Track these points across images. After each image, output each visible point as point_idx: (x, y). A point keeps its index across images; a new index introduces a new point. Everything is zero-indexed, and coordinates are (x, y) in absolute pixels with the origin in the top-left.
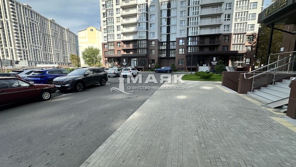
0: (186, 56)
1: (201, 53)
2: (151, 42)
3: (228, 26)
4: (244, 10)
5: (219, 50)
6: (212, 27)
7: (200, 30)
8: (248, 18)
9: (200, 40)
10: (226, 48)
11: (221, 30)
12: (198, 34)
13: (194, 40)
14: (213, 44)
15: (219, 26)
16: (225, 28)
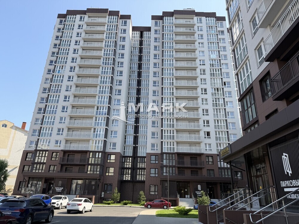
0: (161, 181)
1: (181, 178)
2: (109, 156)
3: (210, 145)
4: (223, 130)
5: (203, 174)
6: (191, 144)
7: (177, 146)
8: (230, 138)
9: (178, 159)
10: (212, 172)
11: (202, 149)
12: (175, 151)
13: (171, 158)
14: (195, 166)
15: (199, 143)
16: (206, 147)
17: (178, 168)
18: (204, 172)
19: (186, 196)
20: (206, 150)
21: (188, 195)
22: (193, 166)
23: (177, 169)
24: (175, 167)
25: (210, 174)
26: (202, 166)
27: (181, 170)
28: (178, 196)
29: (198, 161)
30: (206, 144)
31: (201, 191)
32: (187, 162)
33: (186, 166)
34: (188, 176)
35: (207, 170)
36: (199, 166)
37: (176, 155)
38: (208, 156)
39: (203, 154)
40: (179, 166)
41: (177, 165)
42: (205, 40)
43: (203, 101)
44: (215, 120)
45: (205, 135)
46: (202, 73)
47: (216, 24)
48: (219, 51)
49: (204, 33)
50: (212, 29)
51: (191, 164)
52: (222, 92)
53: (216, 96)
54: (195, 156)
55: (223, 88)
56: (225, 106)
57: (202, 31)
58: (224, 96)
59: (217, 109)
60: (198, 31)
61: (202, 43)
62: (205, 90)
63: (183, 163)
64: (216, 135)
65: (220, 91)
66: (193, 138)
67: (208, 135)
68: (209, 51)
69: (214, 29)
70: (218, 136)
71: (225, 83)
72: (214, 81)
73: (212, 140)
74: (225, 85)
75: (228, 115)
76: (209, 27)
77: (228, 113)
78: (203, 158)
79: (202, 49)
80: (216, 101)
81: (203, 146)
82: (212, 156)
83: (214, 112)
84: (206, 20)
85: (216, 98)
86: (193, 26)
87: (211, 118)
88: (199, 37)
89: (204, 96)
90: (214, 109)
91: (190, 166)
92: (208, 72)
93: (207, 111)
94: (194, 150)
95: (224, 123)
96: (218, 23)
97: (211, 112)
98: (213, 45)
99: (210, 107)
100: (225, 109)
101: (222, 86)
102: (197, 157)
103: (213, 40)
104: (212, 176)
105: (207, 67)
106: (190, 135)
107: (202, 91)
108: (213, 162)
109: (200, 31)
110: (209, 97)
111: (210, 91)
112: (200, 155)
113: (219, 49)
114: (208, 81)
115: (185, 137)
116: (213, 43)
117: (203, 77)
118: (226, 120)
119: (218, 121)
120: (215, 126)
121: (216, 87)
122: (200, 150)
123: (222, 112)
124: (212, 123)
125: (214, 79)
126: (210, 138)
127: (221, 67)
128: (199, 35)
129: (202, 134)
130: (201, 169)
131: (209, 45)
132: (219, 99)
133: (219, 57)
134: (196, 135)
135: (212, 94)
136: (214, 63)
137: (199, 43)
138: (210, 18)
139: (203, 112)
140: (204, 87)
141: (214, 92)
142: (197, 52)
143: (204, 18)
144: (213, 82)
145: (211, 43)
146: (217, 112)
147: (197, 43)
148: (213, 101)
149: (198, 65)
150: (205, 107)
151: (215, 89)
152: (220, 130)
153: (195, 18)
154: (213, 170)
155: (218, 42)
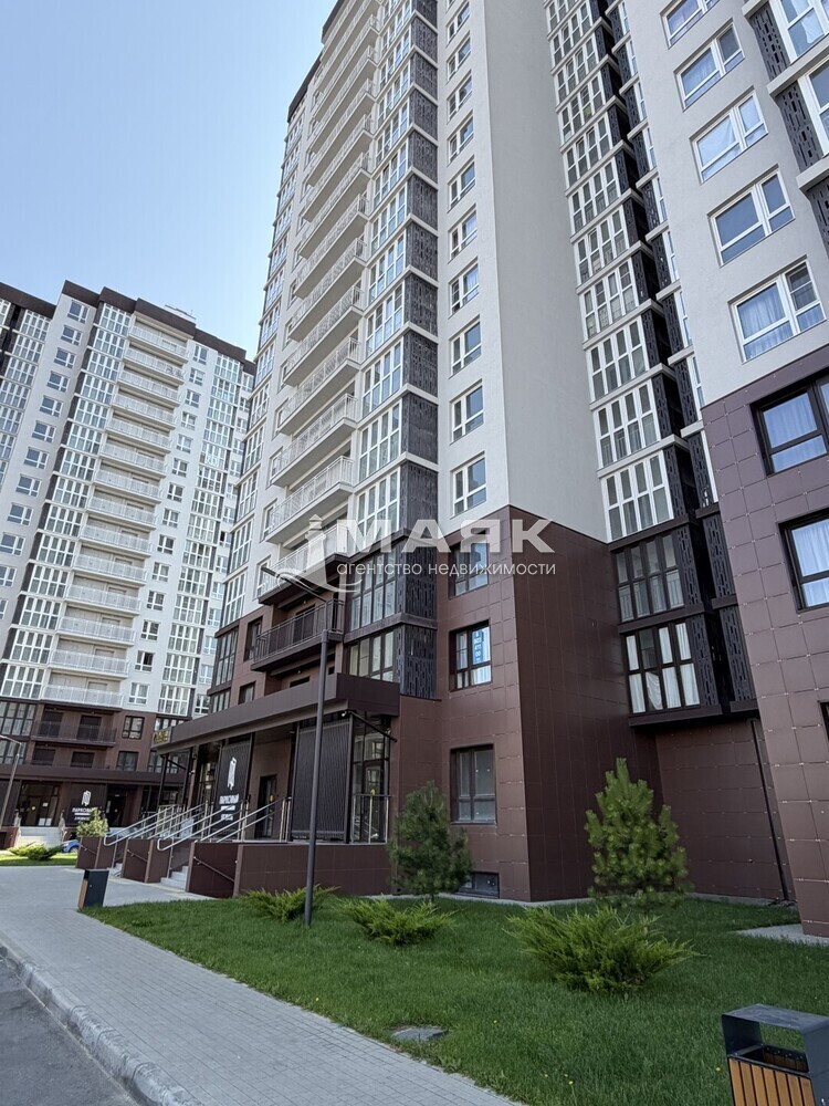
1: (43, 771)
3: (144, 688)
4: (188, 653)
5: (106, 764)
6: (92, 680)
7: (50, 682)
8: (199, 676)
9: (43, 719)
10: (130, 758)
11: (122, 699)
12: (41, 696)
13: (21, 715)
14: (88, 742)
15: (117, 681)
16: (133, 693)
17: (37, 743)
18: (111, 759)
19: (42, 821)
20: (131, 700)
21: (46, 817)
22: (82, 742)
23: (32, 746)
24: (26, 740)
25: (124, 762)
26: (111, 743)
27: (43, 751)
28: (17, 820)
29: (102, 727)
30: (134, 685)
31: (89, 807)
32: (69, 729)
33: (60, 739)
34: (61, 765)
35: (120, 752)
36: (99, 742)
37: (41, 708)
38: (132, 717)
39: (118, 711)
40: (42, 738)
41: (34, 737)
42: (201, 413)
43: (156, 570)
44: (174, 626)
45: (139, 661)
46: (173, 494)
47: (239, 381)
48: (229, 452)
49: (204, 392)
50: (226, 389)
51: (78, 737)
52: (209, 557)
53: (192, 563)
54: (93, 716)
55: (214, 548)
56: (207, 595)
57: (201, 384)
58: (211, 568)
59: (186, 599)
60: (191, 380)
61: (193, 418)
62: (170, 543)
63: (56, 732)
64: (168, 663)
65: (207, 554)
66: (103, 665)
67: (145, 663)
68: (205, 443)
69: (232, 391)
70: (171, 667)
71: (223, 534)
72: (198, 524)
73: (154, 678)
74: (222, 539)
75: (211, 617)
76: (221, 381)
77: (212, 611)
78: (117, 722)
79: (188, 433)
80: (189, 578)
81: (125, 688)
82: (142, 716)
83: (178, 604)
84: (219, 360)
85: (191, 570)
86: (179, 363)
87: (165, 619)
88: (188, 397)
89: (164, 559)
90: (179, 597)
91: (74, 740)
92: (188, 496)
93: (160, 597)
94: (96, 698)
95: (194, 637)
96: (246, 377)
97: (169, 604)
98: (220, 431)
99: (170, 590)
100: (206, 602)
101: (215, 542)
102: (100, 718)
103: (222, 419)
104: (129, 769)
105: (190, 484)
106: (98, 657)
107: (161, 543)
108: (140, 732)
109: (196, 382)
110: (175, 562)
111: (180, 548)
112: (110, 712)
113: (230, 445)
114: (183, 521)
115: (80, 661)
116: (221, 426)
117: (173, 506)
118: (202, 630)
119: (181, 628)
120: (171, 640)
121: (199, 541)
122: (115, 699)
123: (198, 610)
124: (164, 633)
125: (199, 519)
126: (150, 669)
127: (223, 492)
128: (189, 392)
129: (131, 657)
130: (104, 748)
131: (208, 426)
132: (198, 572)
133: (226, 466)
134: (114, 659)
135: (186, 557)
136: (209, 478)
137: (185, 414)
138: (228, 360)
139: (150, 600)
140: (169, 532)
141: (191, 553)
142: (173, 435)
143: (212, 354)
144: (195, 526)
145: (214, 424)
146: (185, 605)
147: (178, 412)
148: (183, 576)
149: (167, 472)
150: (158, 587)
151: (195, 545)
152: (181, 652)
153: (192, 344)
154: (137, 753)
155: (232, 429)
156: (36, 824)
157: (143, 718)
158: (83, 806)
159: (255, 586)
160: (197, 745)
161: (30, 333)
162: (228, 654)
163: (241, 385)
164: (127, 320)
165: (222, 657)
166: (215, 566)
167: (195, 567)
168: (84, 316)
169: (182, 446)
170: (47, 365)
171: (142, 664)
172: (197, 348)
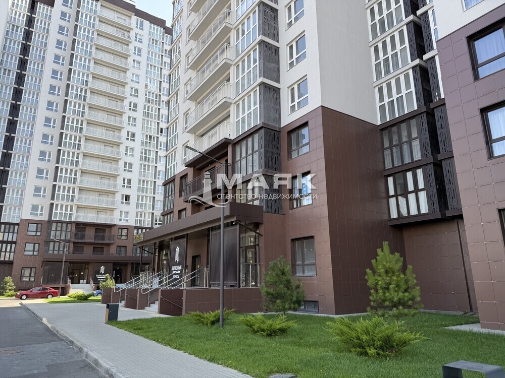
0: (43, 262)
1: (78, 257)
3: (127, 213)
4: (148, 194)
5: (111, 252)
6: (98, 210)
7: (77, 212)
8: (155, 206)
9: (76, 231)
10: (123, 249)
11: (115, 219)
12: (73, 219)
13: (64, 229)
14: (100, 242)
15: (112, 210)
16: (121, 216)
17: (74, 243)
18: (113, 250)
19: (81, 281)
20: (120, 220)
21: (83, 280)
22: (97, 242)
23: (72, 245)
24: (69, 242)
25: (120, 251)
26: (112, 242)
27: (78, 247)
28: (69, 281)
29: (107, 234)
30: (121, 212)
31: (104, 274)
32: (90, 236)
33: (86, 241)
34: (88, 254)
35: (117, 246)
36: (106, 242)
37: (74, 225)
38: (122, 229)
39: (114, 225)
40: (76, 241)
41: (72, 240)
42: (143, 59)
43: (127, 150)
44: (140, 181)
45: (122, 199)
46: (132, 108)
47: (163, 39)
48: (160, 82)
49: (144, 47)
50: (156, 44)
51: (95, 239)
52: (155, 142)
53: (146, 146)
54: (101, 228)
55: (158, 137)
56: (156, 163)
57: (141, 42)
58: (157, 148)
59: (145, 165)
60: (136, 40)
61: (139, 63)
62: (133, 135)
63: (83, 237)
64: (138, 200)
65: (154, 141)
66: (104, 202)
67: (126, 200)
68: (147, 78)
69: (159, 45)
70: (140, 202)
71: (162, 129)
72: (147, 124)
73: (131, 208)
74: (161, 132)
75: (159, 175)
76: (153, 40)
77: (159, 172)
78: (114, 231)
79: (136, 72)
80: (145, 154)
81: (116, 214)
82: (127, 228)
83: (141, 168)
84: (151, 27)
85: (146, 150)
86: (128, 30)
87: (134, 176)
88: (135, 50)
89: (130, 144)
90: (141, 165)
91: (93, 241)
92: (140, 108)
93: (131, 165)
94: (102, 219)
95: (151, 186)
96: (167, 37)
97: (136, 168)
98: (155, 70)
99: (136, 161)
100: (156, 167)
101: (158, 134)
102: (105, 229)
103: (155, 63)
104: (123, 255)
105: (141, 101)
106: (100, 198)
107: (128, 135)
108: (127, 236)
109: (139, 41)
110: (137, 145)
111: (139, 137)
112: (110, 226)
113: (161, 78)
114: (139, 122)
115: (91, 200)
116: (155, 67)
117: (132, 114)
118: (155, 182)
119: (144, 181)
120: (139, 188)
121: (149, 134)
122: (112, 219)
123: (152, 171)
124: (134, 184)
125: (148, 121)
126: (129, 204)
127: (159, 105)
128: (135, 48)
129: (118, 198)
130: (109, 245)
131: (148, 67)
132: (150, 151)
133: (160, 90)
134: (109, 199)
135: (142, 143)
136: (151, 98)
137: (134, 61)
138: (156, 27)
139: (125, 167)
140: (132, 129)
141: (145, 140)
142: (129, 74)
143: (147, 23)
144: (146, 126)
145: (151, 65)
146: (144, 169)
147: (130, 60)
148: (142, 153)
149: (127, 95)
150: (129, 159)
151: (147, 136)
152: (145, 194)
153: (134, 18)
154: (126, 246)
155: (161, 68)
156: (79, 283)
157: (128, 229)
158: (101, 274)
159: (182, 158)
160: (157, 241)
161: (42, 17)
162: (170, 194)
163: (165, 42)
164: (96, 5)
165: (167, 196)
166: (159, 147)
167: (148, 148)
168: (71, 4)
169: (134, 79)
170: (54, 36)
171: (124, 201)
172: (138, 20)
